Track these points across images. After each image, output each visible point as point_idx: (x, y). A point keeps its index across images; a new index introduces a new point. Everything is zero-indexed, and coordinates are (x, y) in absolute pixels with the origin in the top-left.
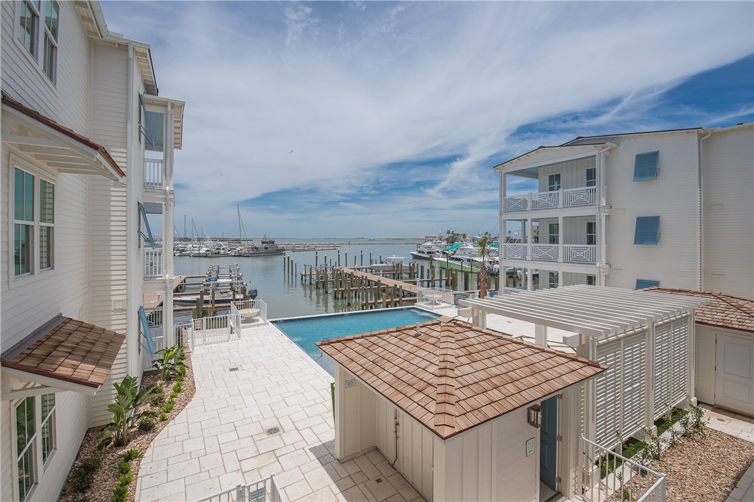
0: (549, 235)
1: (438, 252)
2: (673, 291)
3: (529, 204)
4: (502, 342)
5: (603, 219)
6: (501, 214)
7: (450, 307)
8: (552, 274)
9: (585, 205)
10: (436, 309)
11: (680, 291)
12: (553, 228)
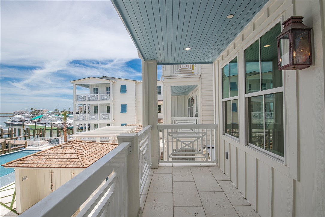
0: (94, 110)
1: (27, 120)
2: (130, 125)
3: (87, 98)
4: (93, 144)
5: (112, 105)
6: (74, 101)
7: (49, 146)
8: (95, 125)
9: (107, 100)
10: (40, 148)
11: (132, 125)
12: (96, 108)
